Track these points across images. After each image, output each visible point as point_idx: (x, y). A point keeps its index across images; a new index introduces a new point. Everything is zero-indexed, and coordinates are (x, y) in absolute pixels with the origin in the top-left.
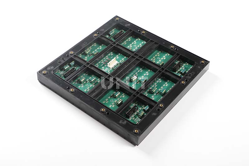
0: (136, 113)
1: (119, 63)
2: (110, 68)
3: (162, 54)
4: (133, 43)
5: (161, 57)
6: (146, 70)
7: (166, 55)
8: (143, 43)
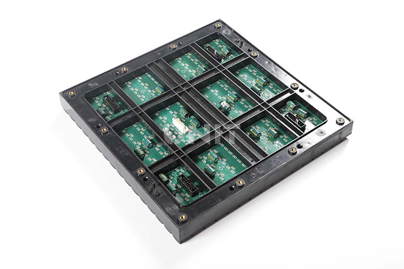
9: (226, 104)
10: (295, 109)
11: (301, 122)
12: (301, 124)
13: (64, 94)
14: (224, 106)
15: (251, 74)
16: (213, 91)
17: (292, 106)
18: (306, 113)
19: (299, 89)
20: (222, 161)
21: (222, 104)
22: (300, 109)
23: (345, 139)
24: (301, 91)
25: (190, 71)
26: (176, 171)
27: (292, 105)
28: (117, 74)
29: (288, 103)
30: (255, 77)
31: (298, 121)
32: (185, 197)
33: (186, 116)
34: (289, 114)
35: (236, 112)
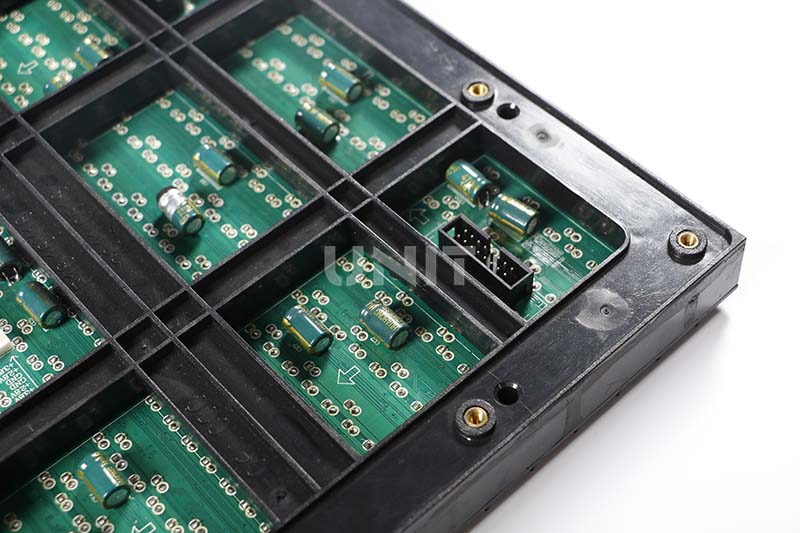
9: (184, 199)
10: (483, 195)
11: (511, 263)
12: (513, 270)
14: (171, 210)
15: (299, 57)
16: (137, 144)
17: (468, 186)
18: (531, 213)
19: (497, 103)
20: (146, 494)
21: (164, 201)
22: (503, 198)
23: (713, 312)
24: (507, 113)
25: (54, 65)
27: (468, 178)
29: (452, 170)
30: (314, 67)
31: (497, 256)
34: (458, 224)
35: (229, 231)
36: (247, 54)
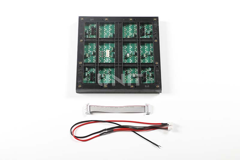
0: (146, 76)
1: (110, 50)
2: (108, 58)
3: (127, 27)
4: (105, 31)
5: (128, 30)
6: (129, 45)
7: (130, 27)
8: (110, 26)
9: (129, 55)
13: (80, 18)
14: (127, 55)
15: (149, 48)
16: (130, 46)
19: (157, 65)
20: (109, 75)
21: (127, 54)
23: (159, 93)
26: (93, 69)
27: (150, 69)
28: (103, 20)
30: (149, 50)
32: (89, 79)
33: (112, 51)
34: (145, 73)
36: (145, 44)
